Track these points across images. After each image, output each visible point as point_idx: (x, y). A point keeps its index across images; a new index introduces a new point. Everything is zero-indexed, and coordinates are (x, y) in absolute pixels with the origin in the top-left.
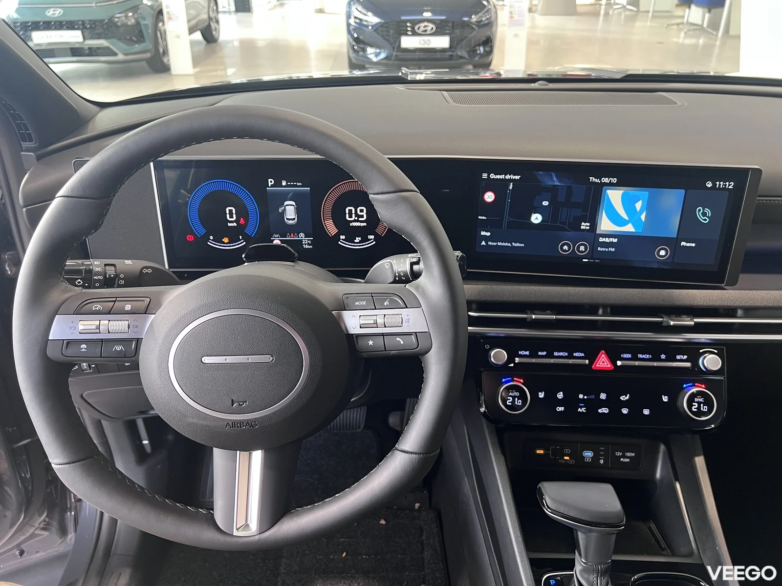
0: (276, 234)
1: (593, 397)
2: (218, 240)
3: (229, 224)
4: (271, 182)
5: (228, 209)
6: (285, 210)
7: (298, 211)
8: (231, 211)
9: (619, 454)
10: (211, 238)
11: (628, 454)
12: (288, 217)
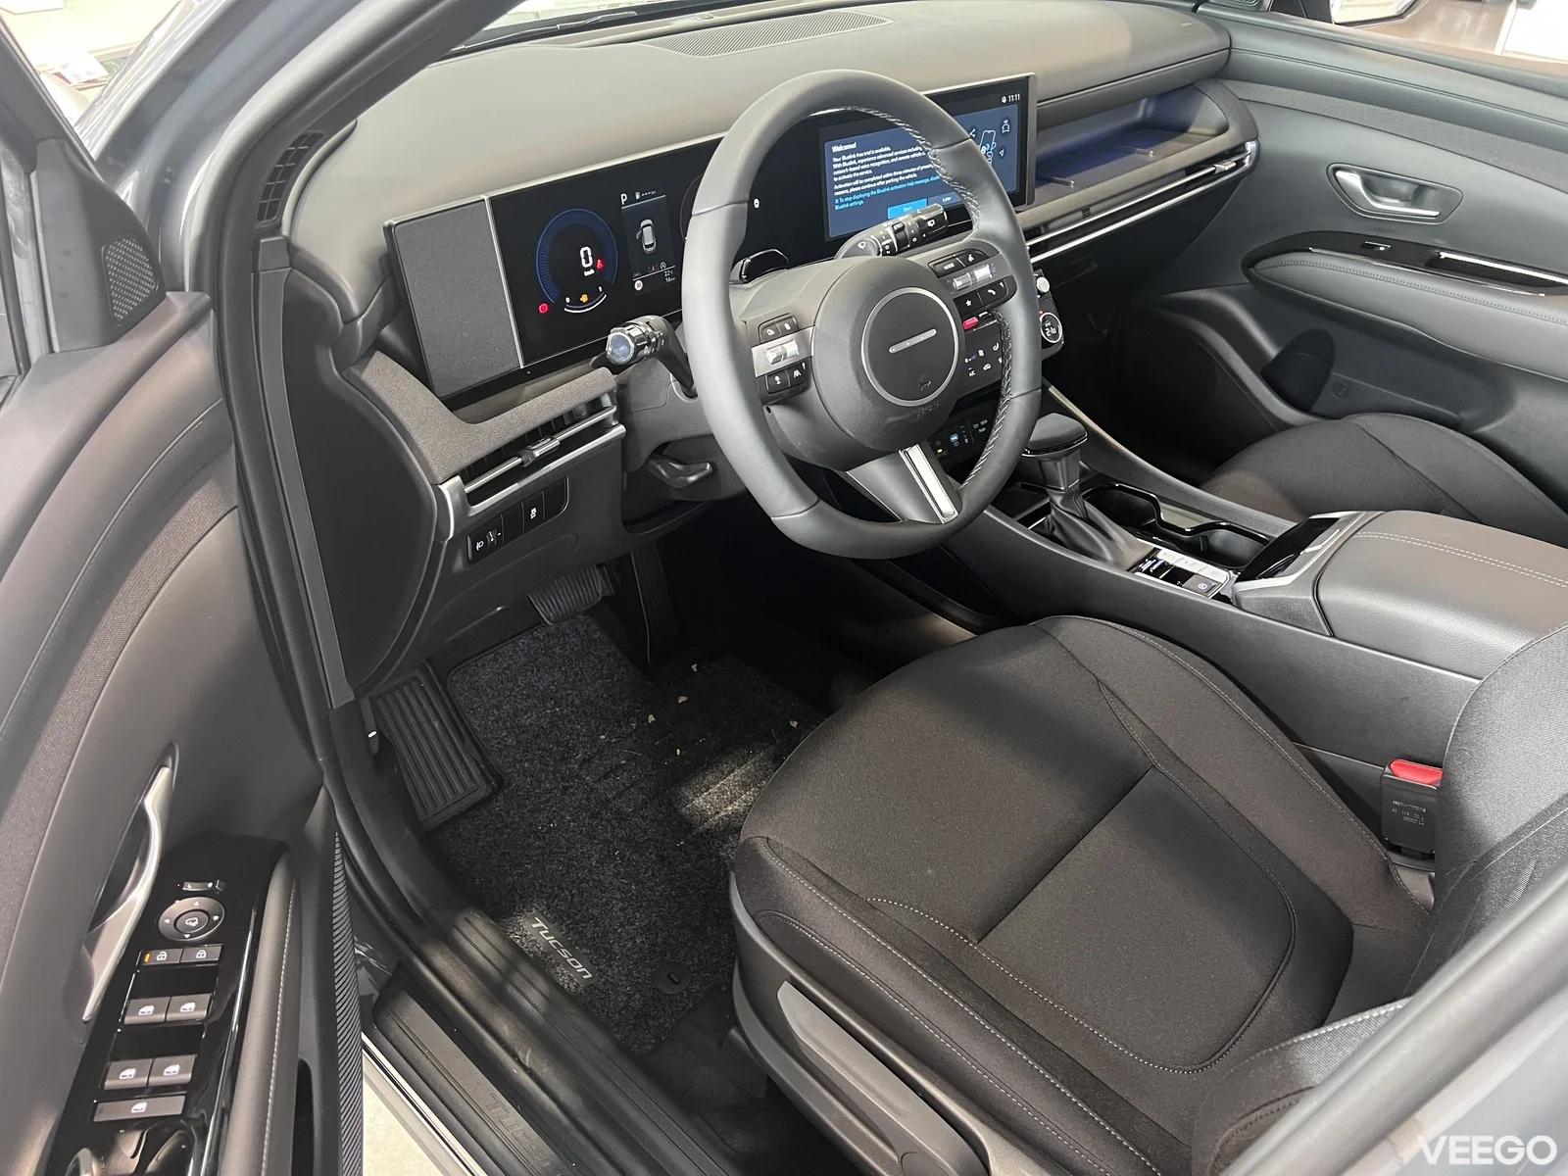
0: (636, 272)
1: (974, 357)
2: (576, 302)
3: (587, 274)
4: (624, 198)
5: (583, 249)
6: (642, 234)
7: (656, 234)
8: (586, 252)
9: (976, 426)
10: (568, 300)
11: (983, 423)
12: (647, 244)
